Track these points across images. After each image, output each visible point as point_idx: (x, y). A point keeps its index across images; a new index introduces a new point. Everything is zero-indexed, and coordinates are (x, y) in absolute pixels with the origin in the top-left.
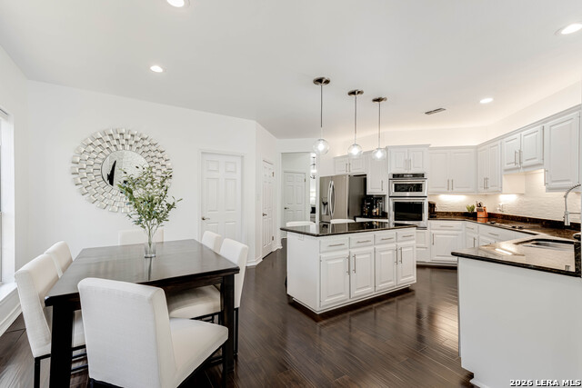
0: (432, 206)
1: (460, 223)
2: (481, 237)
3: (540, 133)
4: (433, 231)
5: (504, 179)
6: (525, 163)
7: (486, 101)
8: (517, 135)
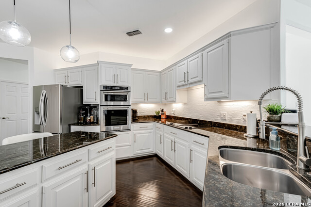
0: (134, 112)
1: (152, 124)
2: (165, 135)
3: (200, 59)
4: (134, 132)
5: (177, 92)
6: (191, 81)
7: (168, 30)
8: (185, 62)
